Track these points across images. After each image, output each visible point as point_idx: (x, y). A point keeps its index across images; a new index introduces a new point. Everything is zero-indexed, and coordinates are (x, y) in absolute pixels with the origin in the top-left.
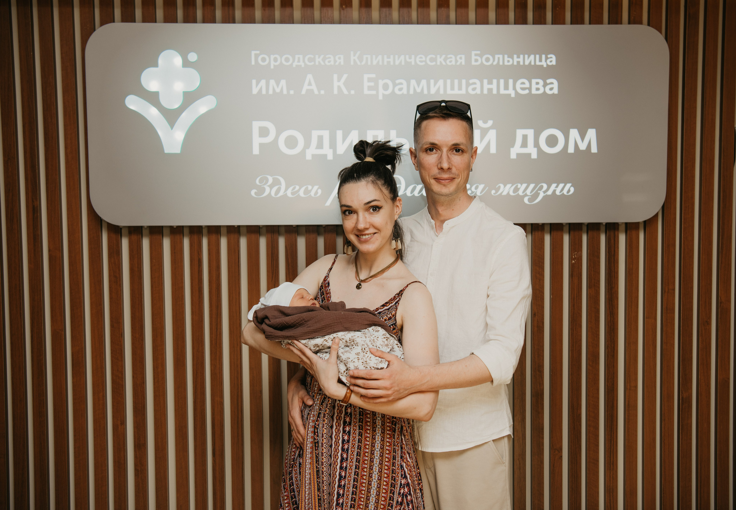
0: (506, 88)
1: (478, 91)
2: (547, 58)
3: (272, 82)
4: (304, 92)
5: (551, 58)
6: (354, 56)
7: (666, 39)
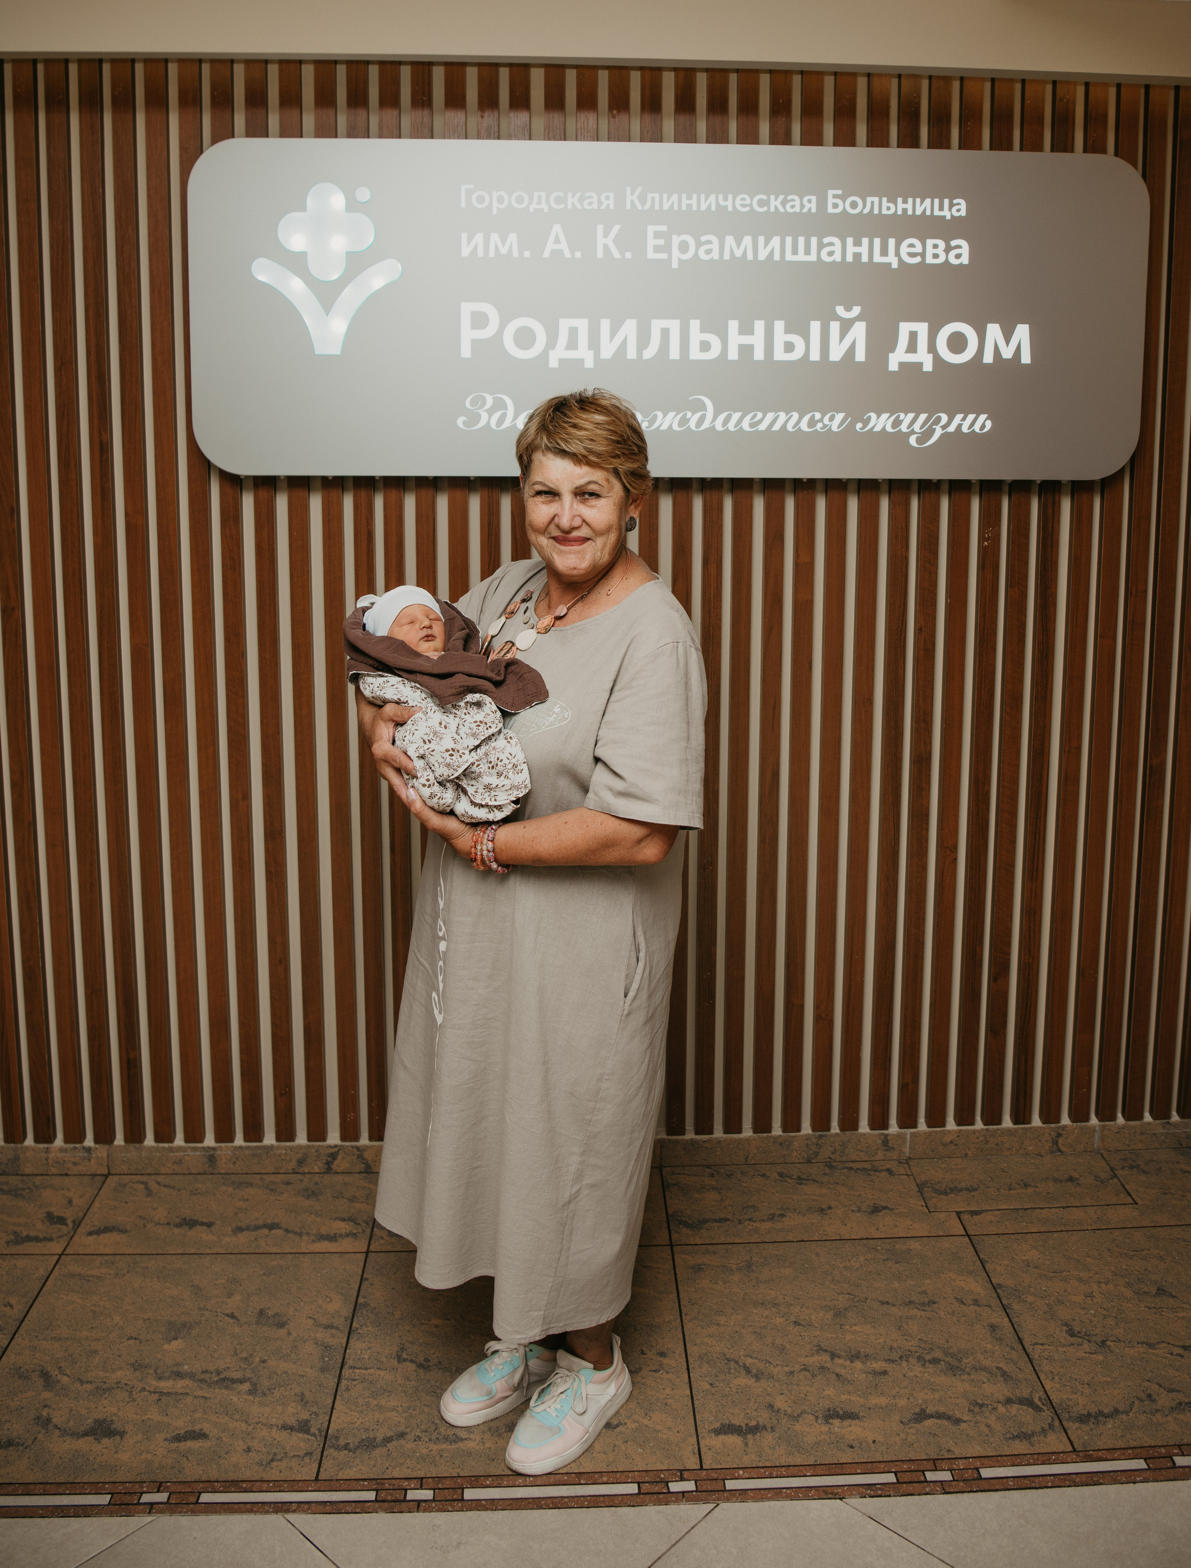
0: (884, 252)
1: (837, 257)
2: (951, 205)
3: (495, 237)
4: (546, 254)
5: (958, 204)
6: (632, 194)
7: (1144, 177)
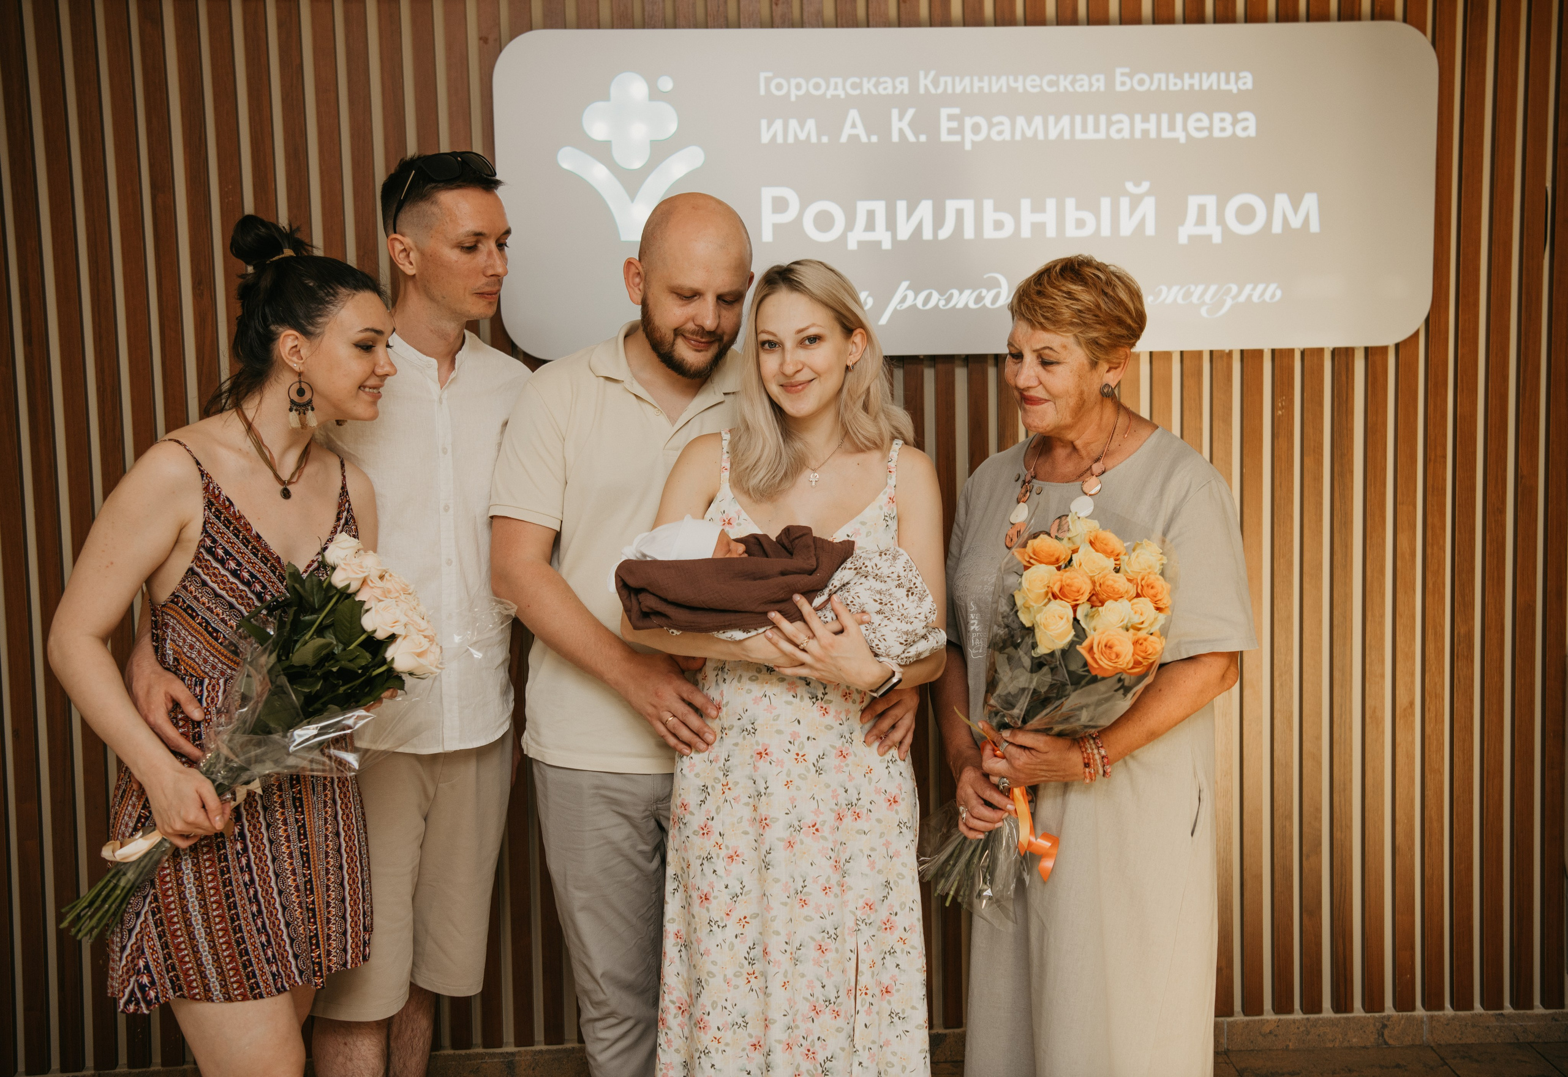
0: (1172, 127)
1: (1126, 134)
2: (1237, 78)
3: (793, 124)
4: (844, 139)
5: (1245, 77)
6: (926, 77)
7: (1434, 44)
